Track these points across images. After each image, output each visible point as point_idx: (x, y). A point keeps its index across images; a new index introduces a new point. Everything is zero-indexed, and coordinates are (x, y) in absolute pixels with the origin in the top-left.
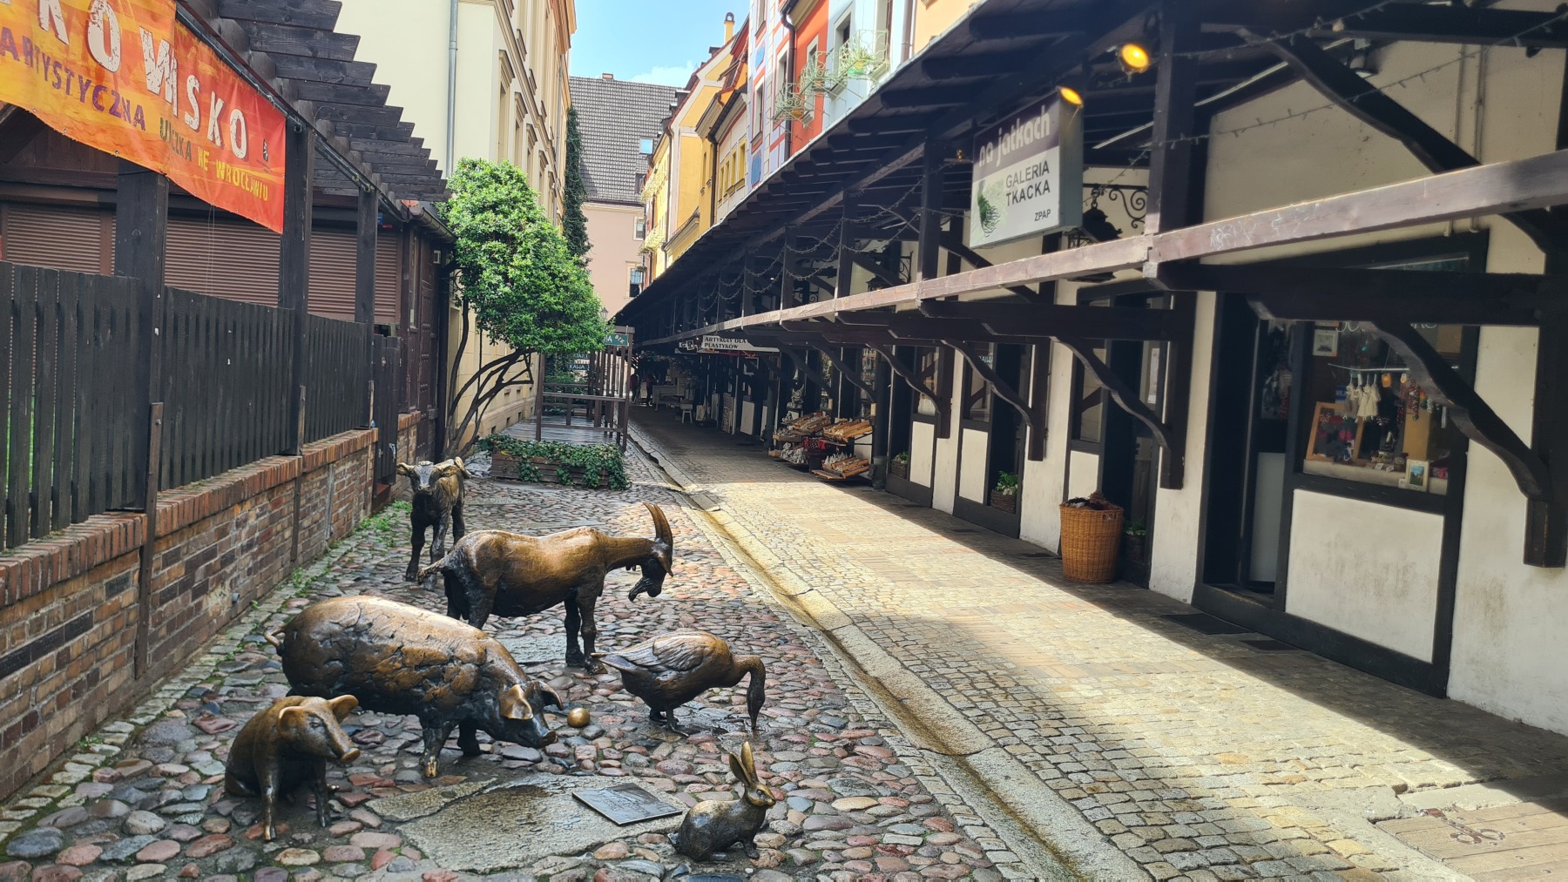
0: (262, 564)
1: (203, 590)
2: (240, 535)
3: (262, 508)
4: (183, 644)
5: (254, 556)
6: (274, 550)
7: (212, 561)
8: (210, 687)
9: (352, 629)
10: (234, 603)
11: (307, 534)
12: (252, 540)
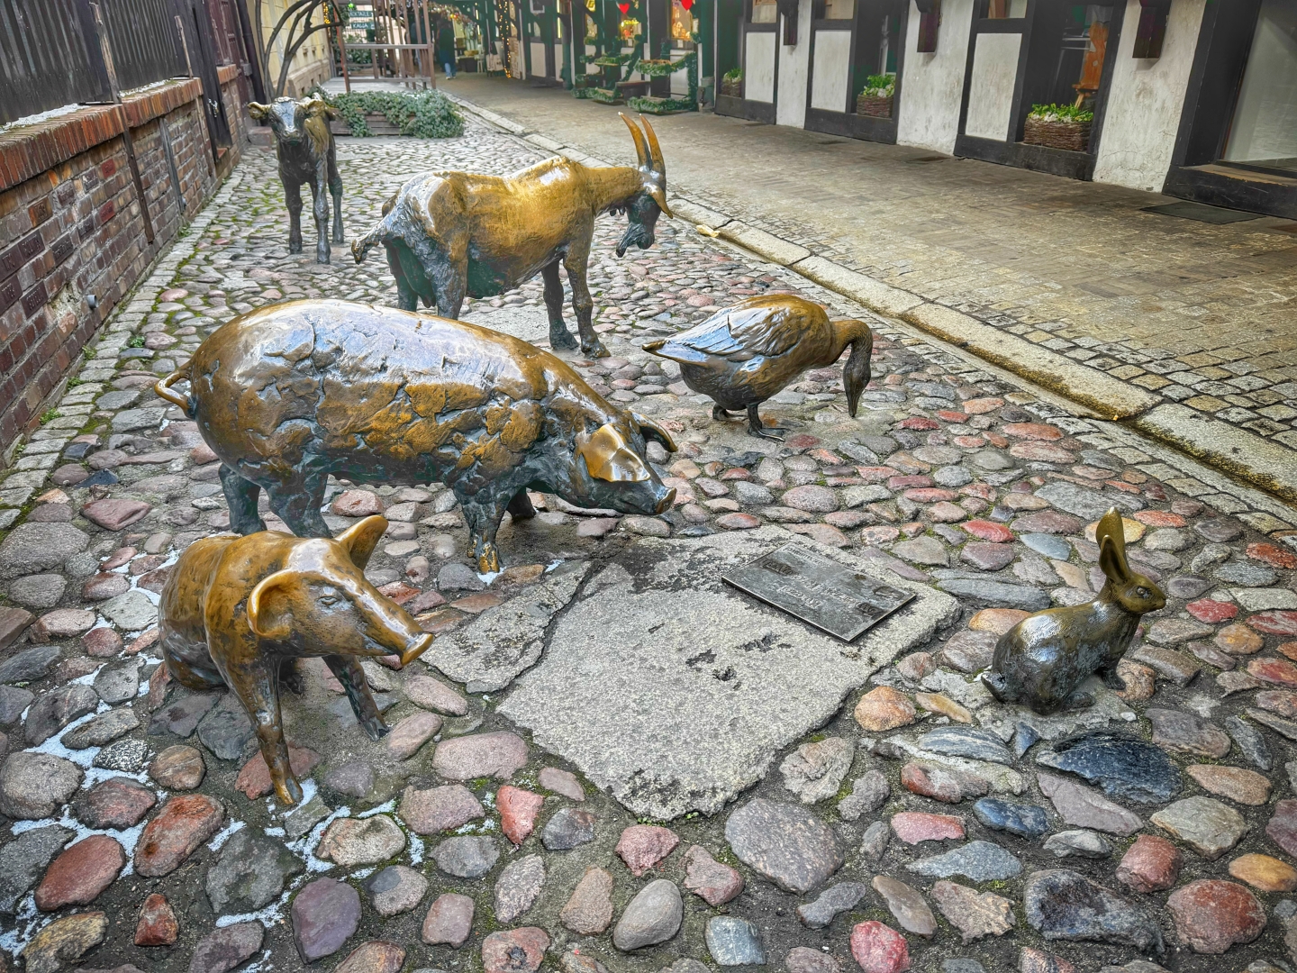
0: (114, 249)
1: (39, 299)
2: (70, 214)
3: (90, 176)
4: (36, 381)
5: (100, 242)
6: (124, 231)
7: (40, 256)
8: (92, 440)
9: (308, 362)
10: (92, 307)
11: (158, 208)
12: (91, 220)
